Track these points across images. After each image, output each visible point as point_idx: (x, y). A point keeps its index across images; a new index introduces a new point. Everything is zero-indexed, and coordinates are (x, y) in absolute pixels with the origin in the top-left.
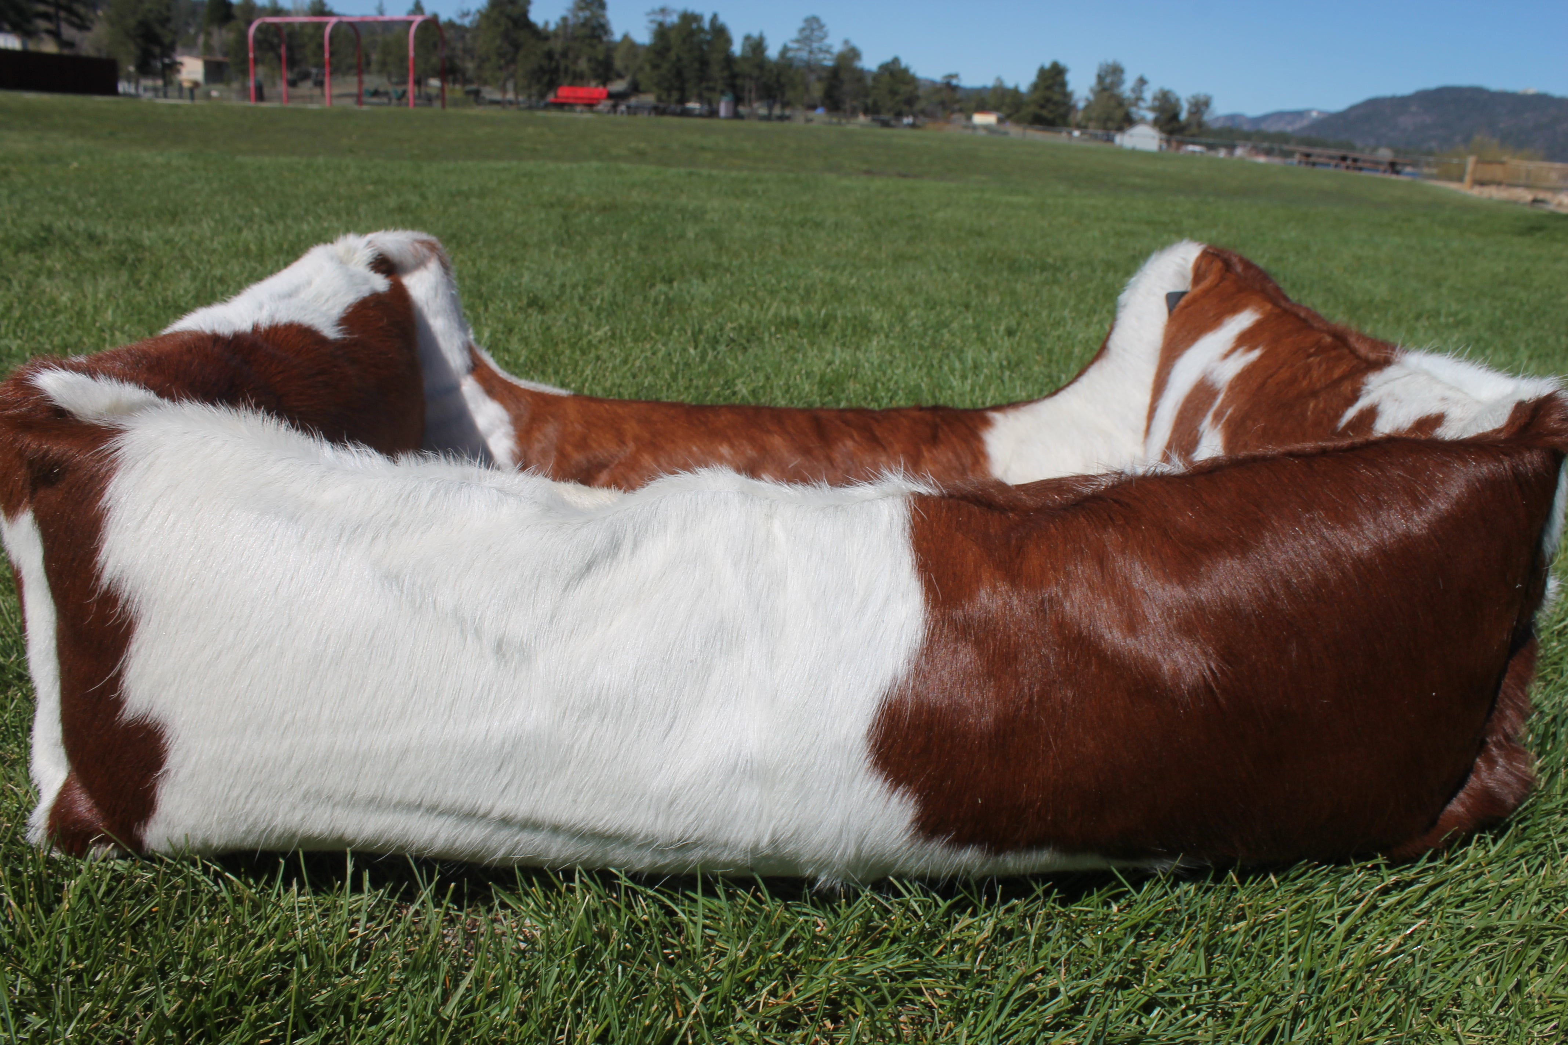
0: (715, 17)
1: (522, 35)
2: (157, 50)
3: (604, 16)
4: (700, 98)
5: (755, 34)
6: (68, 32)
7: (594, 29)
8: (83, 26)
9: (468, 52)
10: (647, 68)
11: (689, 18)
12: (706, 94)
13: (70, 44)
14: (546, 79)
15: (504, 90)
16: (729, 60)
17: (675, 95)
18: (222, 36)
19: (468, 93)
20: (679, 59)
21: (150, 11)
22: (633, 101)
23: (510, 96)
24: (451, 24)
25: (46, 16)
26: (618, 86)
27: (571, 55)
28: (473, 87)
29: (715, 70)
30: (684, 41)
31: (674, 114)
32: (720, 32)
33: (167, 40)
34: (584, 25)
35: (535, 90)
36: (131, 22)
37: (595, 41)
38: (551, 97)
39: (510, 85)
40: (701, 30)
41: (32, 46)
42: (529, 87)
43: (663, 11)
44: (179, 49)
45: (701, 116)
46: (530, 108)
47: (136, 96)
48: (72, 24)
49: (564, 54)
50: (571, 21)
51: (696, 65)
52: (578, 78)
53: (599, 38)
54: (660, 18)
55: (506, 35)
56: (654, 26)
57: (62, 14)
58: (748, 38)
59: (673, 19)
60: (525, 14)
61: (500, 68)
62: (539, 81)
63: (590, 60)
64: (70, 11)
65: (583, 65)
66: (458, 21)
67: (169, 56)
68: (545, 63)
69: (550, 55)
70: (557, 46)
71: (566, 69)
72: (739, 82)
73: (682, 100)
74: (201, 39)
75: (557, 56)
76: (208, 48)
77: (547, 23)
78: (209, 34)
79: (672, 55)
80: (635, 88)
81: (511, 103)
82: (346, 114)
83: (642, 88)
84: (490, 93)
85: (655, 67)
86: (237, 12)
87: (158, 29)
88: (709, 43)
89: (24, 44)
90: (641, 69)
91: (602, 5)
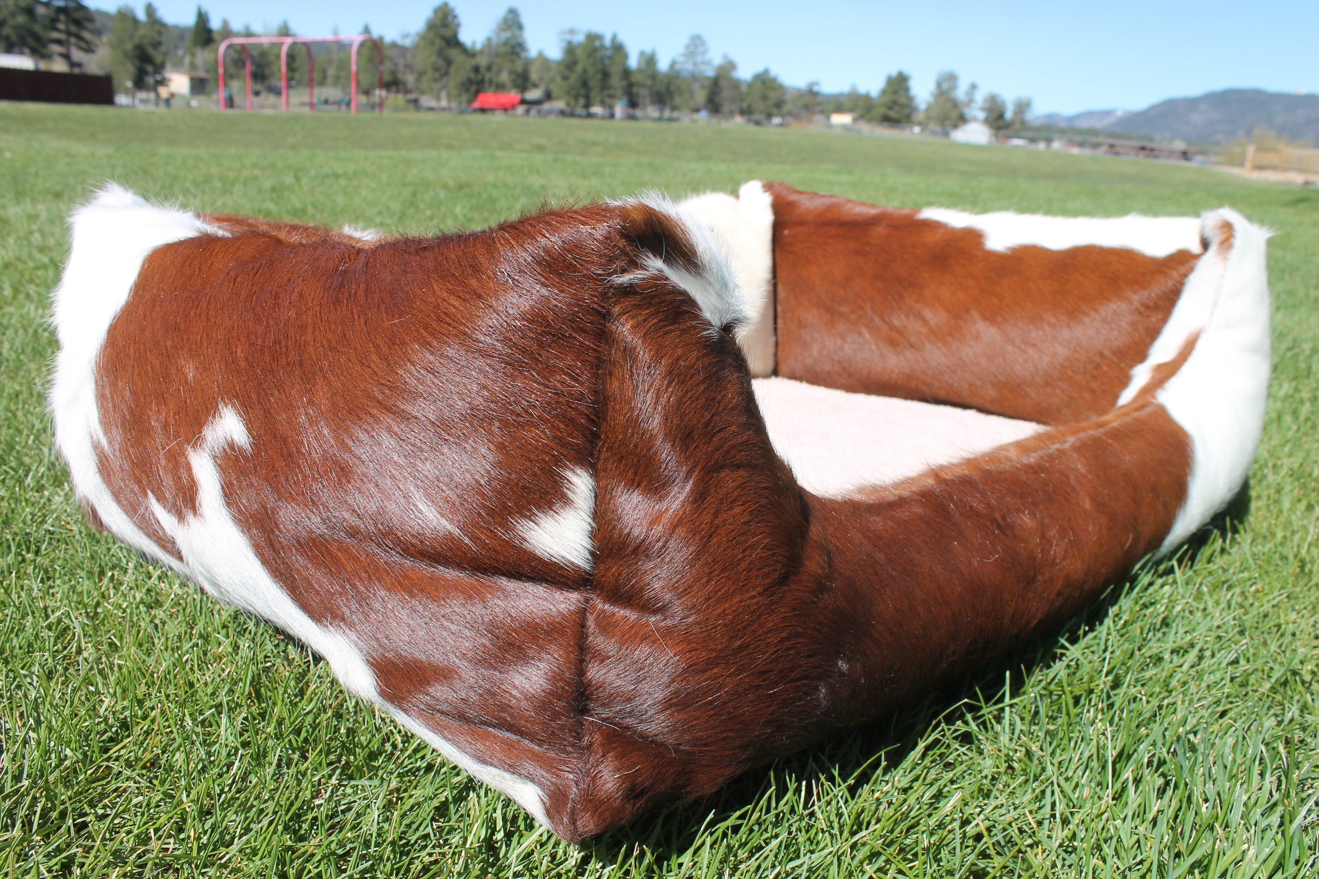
0: (614, 37)
1: (454, 54)
2: (150, 69)
3: (521, 36)
4: (602, 103)
5: (648, 50)
6: (77, 55)
7: (513, 47)
8: (89, 49)
9: (409, 67)
10: (558, 79)
11: (592, 38)
12: (608, 100)
13: (79, 65)
14: (473, 89)
15: (438, 98)
16: (627, 73)
17: (582, 101)
18: (203, 56)
19: (409, 101)
20: (585, 71)
21: (144, 36)
22: (546, 106)
23: (444, 103)
24: (394, 45)
25: (59, 42)
26: (533, 94)
27: (495, 69)
28: (412, 96)
29: (616, 81)
30: (589, 56)
31: (580, 116)
32: (619, 49)
33: (158, 59)
34: (505, 44)
35: (464, 98)
36: (129, 46)
37: (514, 57)
38: (477, 104)
39: (443, 95)
40: (603, 47)
41: (43, 66)
42: (459, 95)
43: (572, 32)
44: (168, 67)
45: (603, 118)
46: (462, 112)
47: (133, 106)
48: (80, 48)
49: (489, 68)
50: (495, 40)
51: (599, 76)
52: (501, 87)
53: (518, 55)
54: (568, 37)
55: (440, 53)
56: (564, 45)
57: (73, 40)
58: (642, 54)
59: (580, 38)
60: (455, 36)
61: (436, 80)
62: (467, 90)
63: (511, 72)
64: (79, 37)
65: (504, 77)
66: (400, 41)
67: (159, 73)
68: (472, 76)
69: (476, 69)
70: (483, 61)
71: (491, 82)
72: (635, 90)
73: (587, 106)
74: (187, 60)
75: (482, 70)
76: (193, 66)
77: (474, 43)
78: (193, 55)
79: (579, 68)
80: (548, 96)
81: (444, 109)
82: (296, 119)
83: (554, 94)
84: (427, 101)
85: (565, 78)
86: (216, 36)
87: (151, 51)
88: (610, 58)
89: (36, 64)
90: (553, 80)
91: (520, 27)
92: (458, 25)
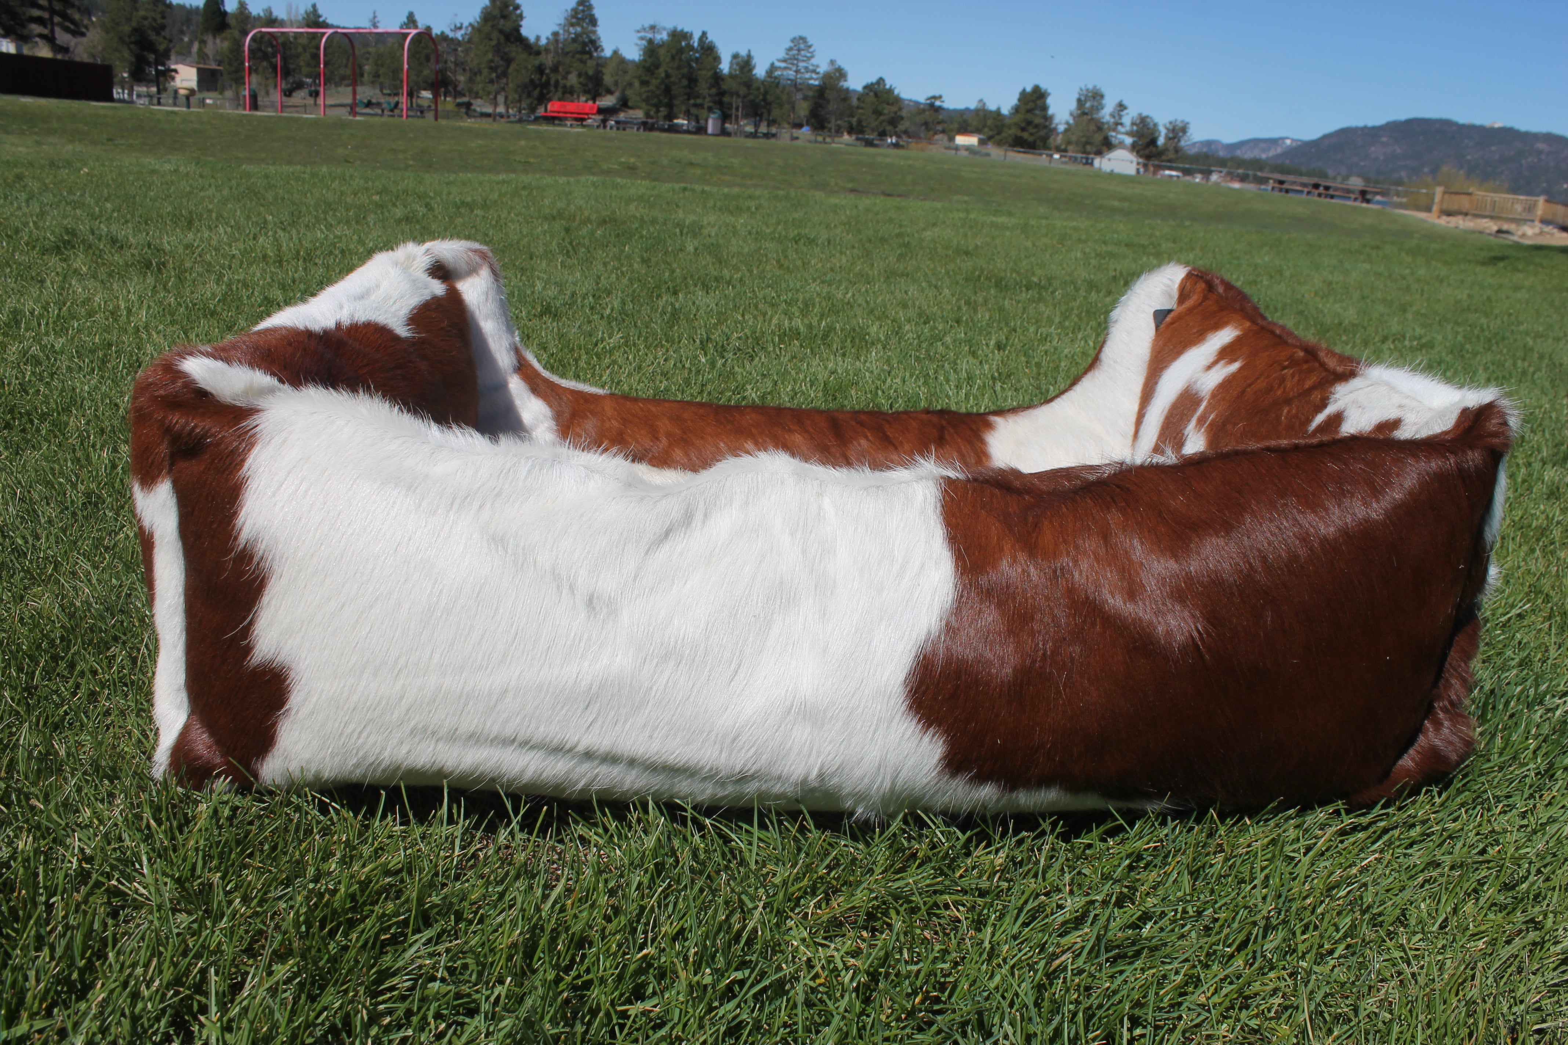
0: (704, 34)
1: (513, 50)
2: (152, 57)
3: (594, 32)
4: (688, 115)
5: (743, 53)
6: (63, 37)
7: (584, 44)
8: (77, 32)
9: (460, 65)
10: (637, 84)
11: (678, 36)
12: (694, 111)
13: (65, 50)
14: (536, 93)
15: (495, 103)
16: (717, 78)
17: (664, 111)
18: (217, 45)
19: (459, 105)
20: (668, 76)
21: (145, 18)
22: (622, 116)
23: (501, 109)
24: (444, 37)
25: (40, 21)
26: (607, 101)
27: (561, 70)
28: (465, 99)
29: (703, 88)
30: (673, 58)
31: (662, 130)
32: (708, 50)
33: (162, 48)
34: (574, 40)
35: (525, 103)
36: (127, 29)
37: (586, 57)
38: (541, 111)
39: (501, 99)
40: (690, 48)
41: (26, 51)
42: (520, 101)
43: (653, 28)
44: (173, 57)
45: (688, 132)
46: (520, 121)
47: (131, 102)
48: (67, 30)
49: (555, 69)
50: (562, 37)
51: (685, 82)
52: (568, 92)
53: (590, 53)
54: (650, 35)
55: (497, 50)
56: (644, 43)
57: (57, 19)
58: (735, 56)
59: (663, 36)
60: (517, 29)
61: (492, 81)
62: (529, 95)
63: (580, 75)
64: (65, 16)
65: (573, 79)
66: (451, 35)
67: (163, 65)
68: (536, 77)
69: (540, 70)
70: (548, 60)
71: (557, 84)
72: (726, 99)
73: (670, 117)
74: (195, 47)
75: (548, 71)
76: (203, 56)
77: (538, 38)
78: (203, 42)
79: (661, 72)
80: (624, 104)
81: (501, 116)
82: (340, 125)
83: (630, 104)
84: (480, 105)
85: (644, 83)
86: (232, 22)
87: (153, 37)
88: (697, 60)
89: (18, 48)
90: (630, 85)
91: (593, 22)
92: (521, 17)
